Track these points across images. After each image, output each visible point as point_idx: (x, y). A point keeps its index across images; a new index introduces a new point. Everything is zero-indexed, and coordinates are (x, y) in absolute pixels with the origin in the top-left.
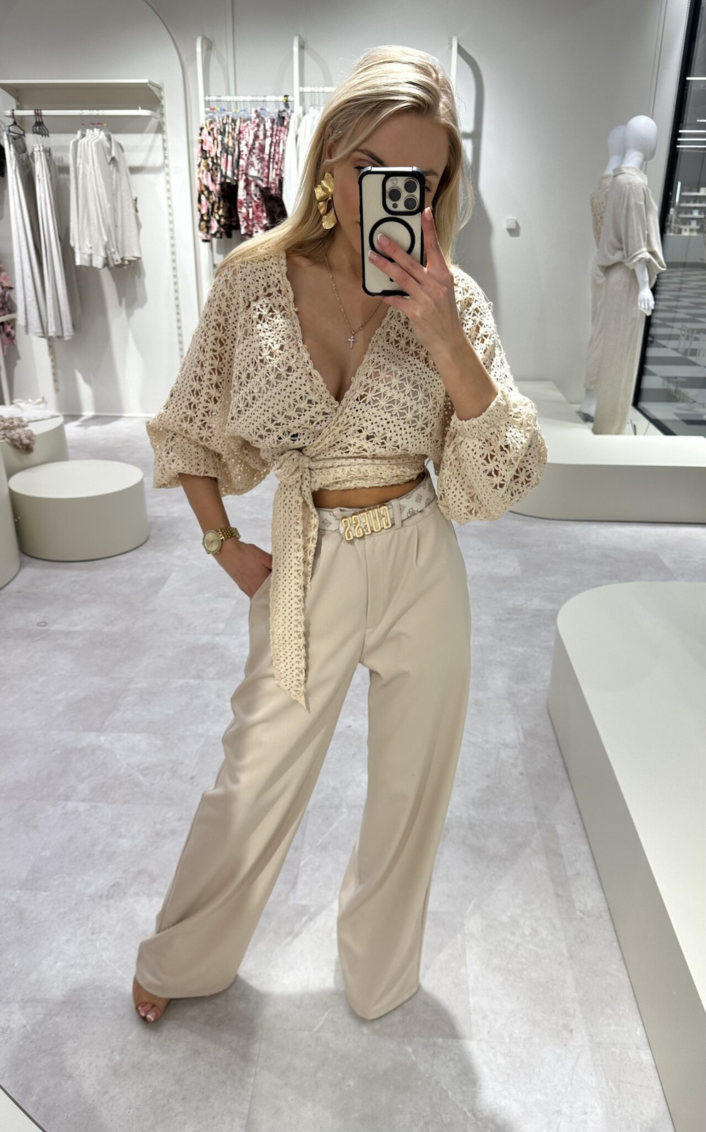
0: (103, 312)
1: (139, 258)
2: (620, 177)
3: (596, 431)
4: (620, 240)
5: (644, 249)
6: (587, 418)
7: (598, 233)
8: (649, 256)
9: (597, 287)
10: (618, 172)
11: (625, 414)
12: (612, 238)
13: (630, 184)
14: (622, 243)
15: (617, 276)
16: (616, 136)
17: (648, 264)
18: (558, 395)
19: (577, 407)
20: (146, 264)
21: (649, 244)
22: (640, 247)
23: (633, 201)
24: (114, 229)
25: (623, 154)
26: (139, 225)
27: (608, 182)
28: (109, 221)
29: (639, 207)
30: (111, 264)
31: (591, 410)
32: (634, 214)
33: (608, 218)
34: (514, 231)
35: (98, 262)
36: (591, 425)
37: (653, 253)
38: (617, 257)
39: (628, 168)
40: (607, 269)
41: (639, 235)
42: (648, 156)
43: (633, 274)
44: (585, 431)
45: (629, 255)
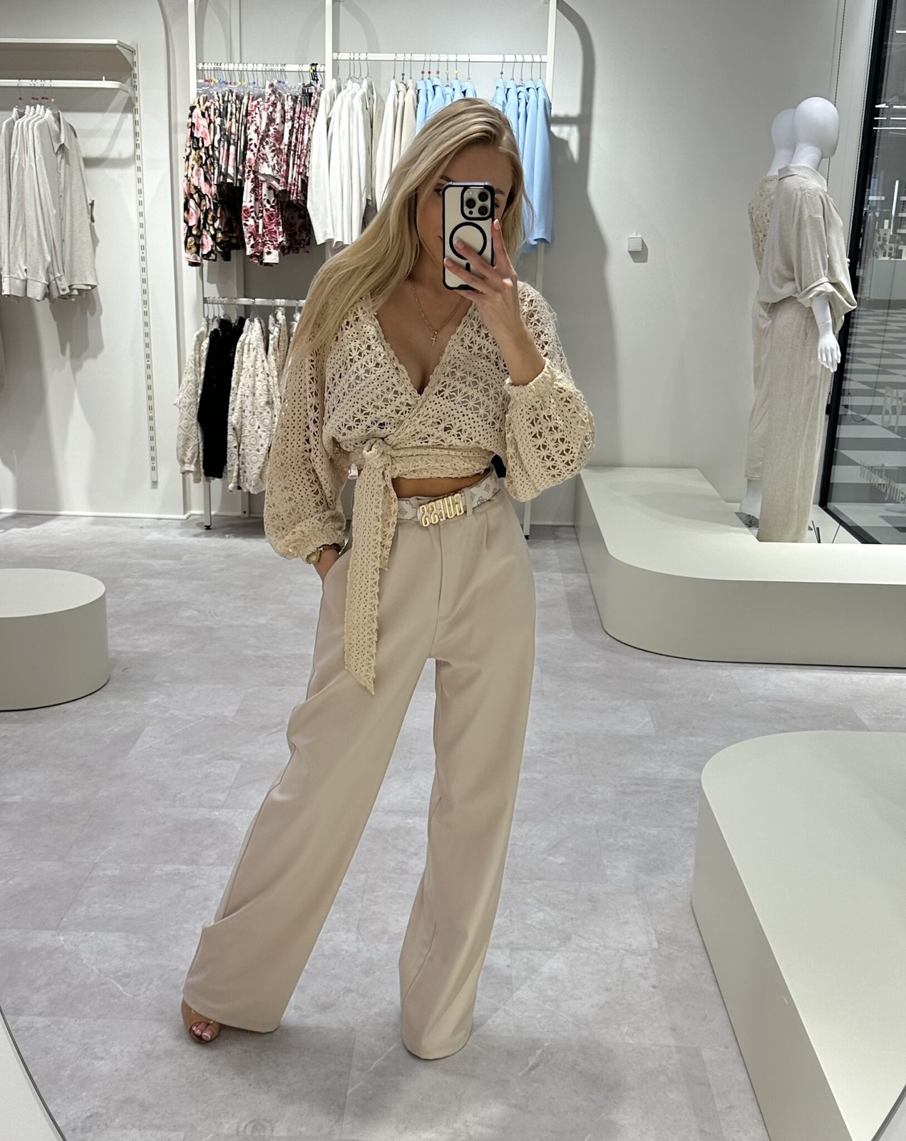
0: (37, 364)
1: (94, 287)
2: (787, 180)
3: (760, 538)
4: (790, 267)
5: (825, 279)
6: (751, 522)
7: (759, 256)
8: (831, 289)
9: (760, 333)
10: (785, 173)
11: (804, 514)
12: (779, 263)
13: (802, 190)
14: (792, 270)
15: (787, 317)
16: (782, 124)
17: (831, 300)
18: (707, 487)
19: (736, 507)
20: (103, 294)
21: (831, 271)
22: (818, 277)
23: (806, 213)
24: (60, 247)
25: (793, 148)
26: (95, 241)
27: (772, 186)
28: (55, 234)
29: (815, 222)
30: (55, 294)
31: (756, 512)
32: (808, 231)
33: (773, 235)
34: (639, 255)
35: (36, 291)
36: (756, 531)
37: (836, 285)
38: (787, 290)
39: (799, 168)
40: (773, 308)
41: (816, 260)
42: (828, 151)
43: (809, 314)
44: (747, 538)
45: (803, 288)
